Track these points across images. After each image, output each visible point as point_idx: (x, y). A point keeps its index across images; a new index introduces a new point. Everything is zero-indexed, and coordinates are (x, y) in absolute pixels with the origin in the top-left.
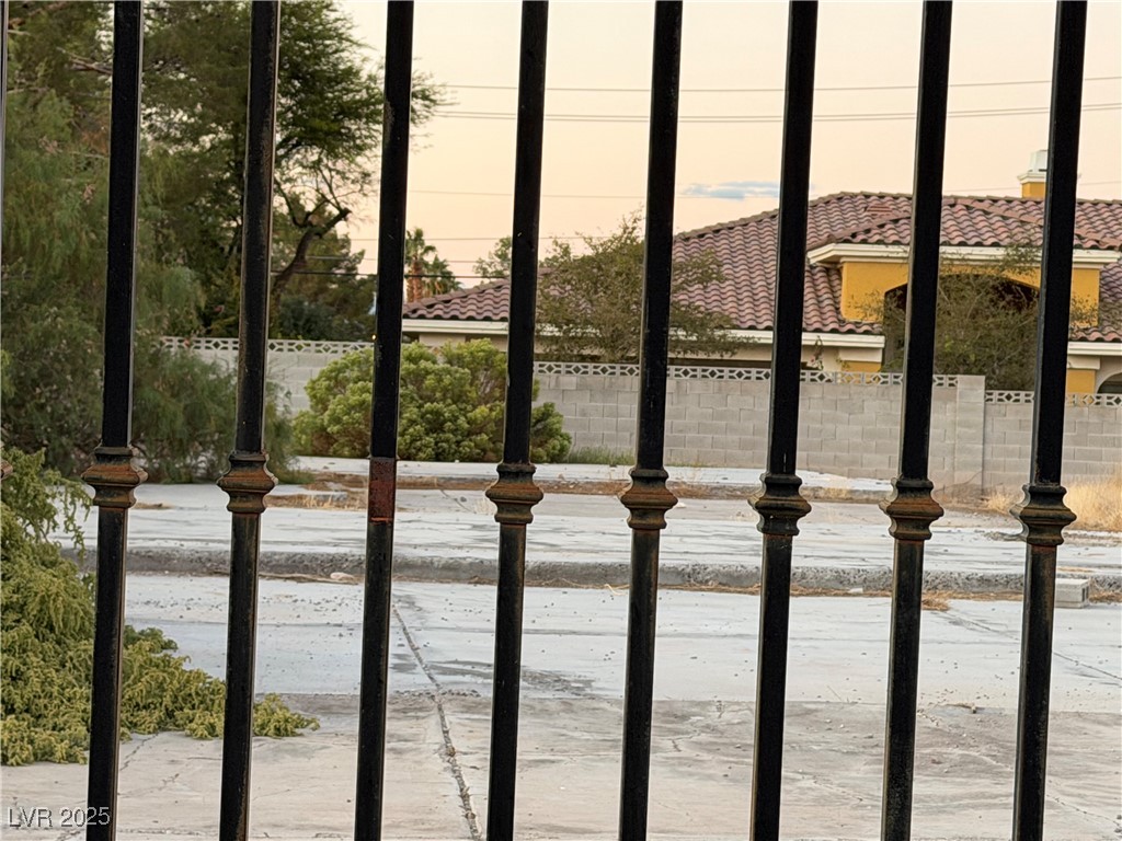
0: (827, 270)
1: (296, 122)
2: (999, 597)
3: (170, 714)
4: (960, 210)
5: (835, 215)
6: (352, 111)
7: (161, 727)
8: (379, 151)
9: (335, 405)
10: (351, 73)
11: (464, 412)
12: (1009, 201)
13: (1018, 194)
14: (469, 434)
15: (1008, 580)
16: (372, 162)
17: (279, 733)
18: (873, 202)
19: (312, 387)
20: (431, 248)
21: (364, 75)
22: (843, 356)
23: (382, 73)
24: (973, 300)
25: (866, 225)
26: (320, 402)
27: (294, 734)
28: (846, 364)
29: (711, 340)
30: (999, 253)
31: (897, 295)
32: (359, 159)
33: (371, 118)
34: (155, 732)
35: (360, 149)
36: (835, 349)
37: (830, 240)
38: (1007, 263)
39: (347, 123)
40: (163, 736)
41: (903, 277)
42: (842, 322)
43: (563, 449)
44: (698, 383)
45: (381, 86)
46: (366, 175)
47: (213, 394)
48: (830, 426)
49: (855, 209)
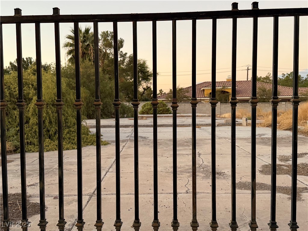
0: (203, 91)
1: (143, 77)
2: (208, 126)
3: (92, 143)
4: (218, 83)
5: (204, 84)
6: (149, 76)
7: (91, 145)
8: (152, 80)
9: (145, 109)
10: (148, 71)
11: (159, 109)
12: (225, 82)
13: (226, 81)
14: (160, 111)
15: (209, 124)
16: (152, 81)
17: (105, 145)
18: (209, 83)
19: (142, 107)
20: (163, 91)
21: (150, 71)
22: (205, 100)
23: (152, 71)
24: (218, 93)
25: (207, 85)
26: (143, 108)
27: (107, 145)
28: (205, 101)
29: (188, 99)
30: (221, 87)
31: (210, 93)
32: (150, 81)
33: (151, 76)
34: (90, 145)
35: (150, 80)
36: (204, 100)
37: (203, 87)
38: (222, 89)
39: (149, 77)
40: (91, 146)
41: (211, 91)
42: (205, 97)
43: (171, 112)
44: (187, 104)
45: (152, 73)
46: (151, 83)
47: (126, 108)
48: (202, 108)
49: (207, 83)
